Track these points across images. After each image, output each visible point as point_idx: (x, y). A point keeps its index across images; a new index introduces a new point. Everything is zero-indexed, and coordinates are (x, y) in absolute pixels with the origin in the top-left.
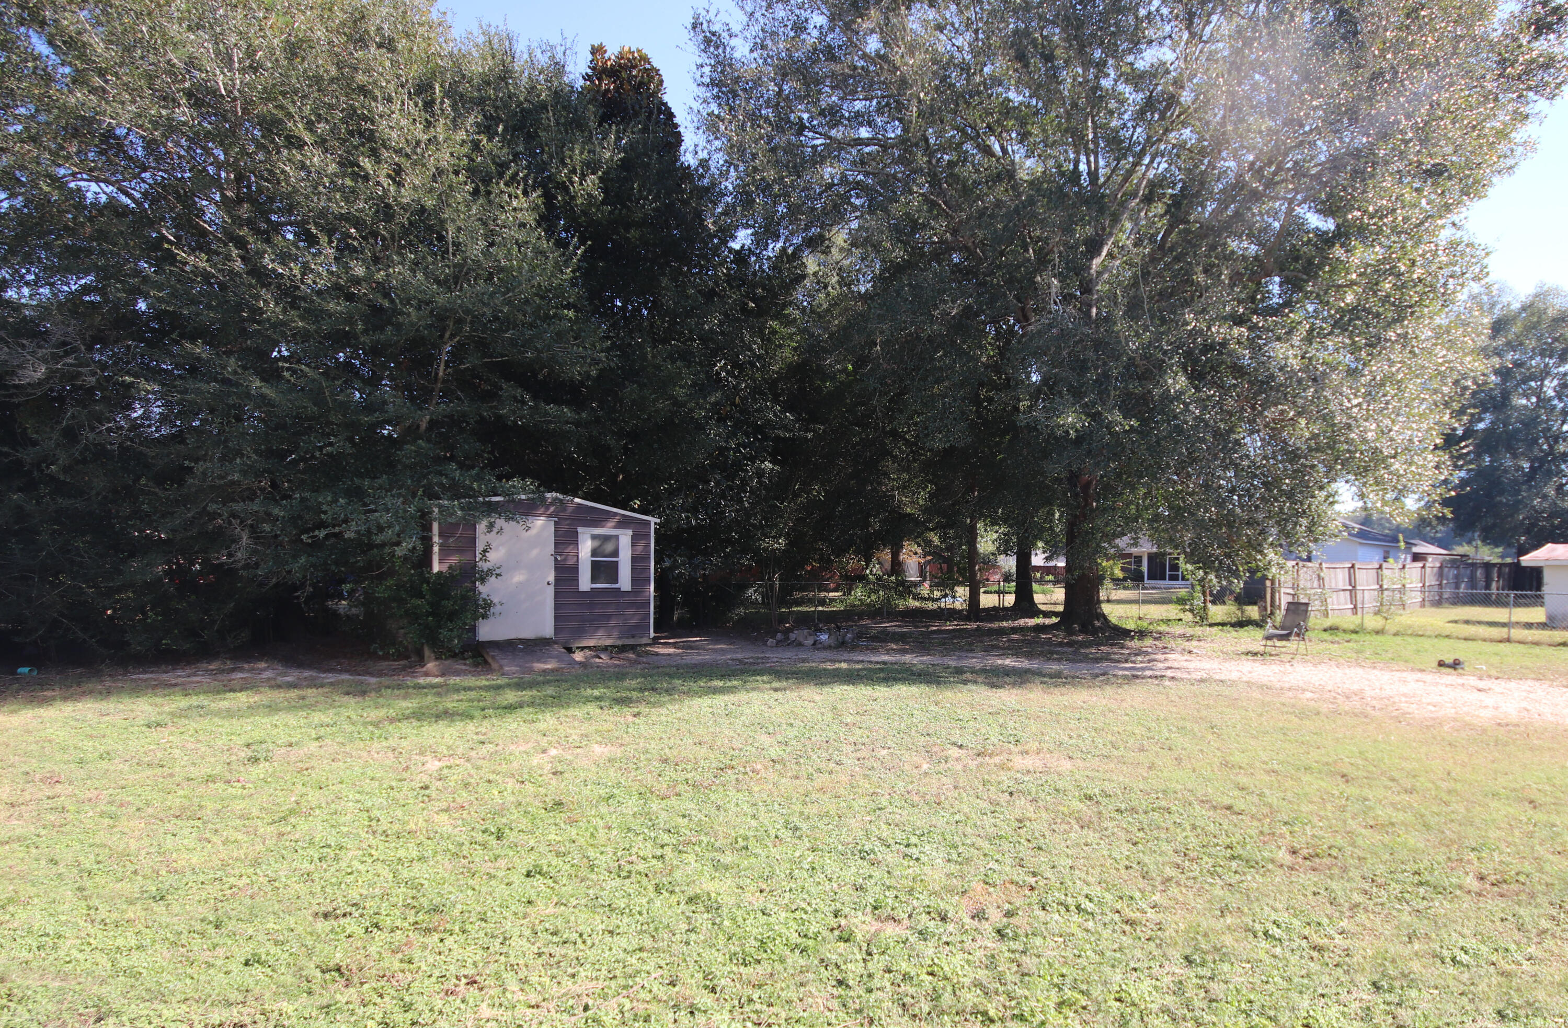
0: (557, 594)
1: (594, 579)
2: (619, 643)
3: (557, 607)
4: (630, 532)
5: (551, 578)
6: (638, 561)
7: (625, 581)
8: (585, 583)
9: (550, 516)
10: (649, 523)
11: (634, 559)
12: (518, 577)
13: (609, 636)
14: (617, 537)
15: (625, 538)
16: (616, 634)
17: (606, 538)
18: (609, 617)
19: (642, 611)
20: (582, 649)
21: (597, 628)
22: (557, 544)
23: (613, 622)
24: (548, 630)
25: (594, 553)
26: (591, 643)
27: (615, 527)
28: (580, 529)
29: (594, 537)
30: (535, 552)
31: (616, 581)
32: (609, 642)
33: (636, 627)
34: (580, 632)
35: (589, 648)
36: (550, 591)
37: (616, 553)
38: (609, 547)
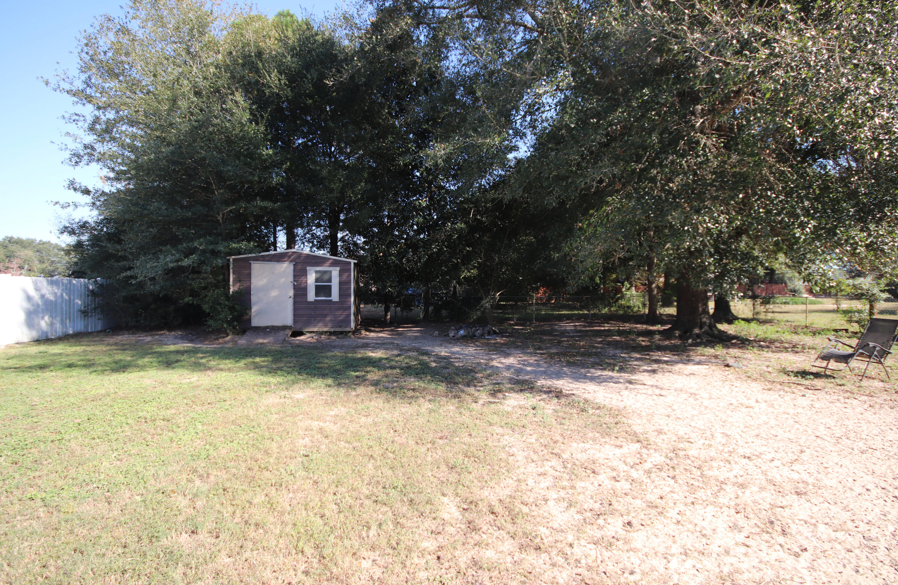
0: (295, 303)
1: (317, 295)
2: (332, 330)
3: (295, 309)
4: (338, 269)
5: (291, 293)
6: (343, 285)
7: (335, 296)
8: (311, 296)
9: (291, 261)
10: (350, 263)
11: (341, 283)
12: (274, 293)
13: (326, 326)
14: (331, 272)
15: (335, 272)
16: (330, 325)
17: (325, 272)
18: (325, 316)
19: (346, 313)
20: (311, 332)
21: (319, 322)
22: (295, 276)
23: (328, 319)
24: (288, 320)
25: (317, 280)
26: (316, 329)
27: (330, 266)
28: (308, 268)
29: (316, 272)
30: (283, 280)
31: (330, 295)
32: (325, 329)
33: (342, 321)
34: (308, 323)
35: (313, 332)
36: (291, 302)
37: (330, 280)
38: (326, 277)
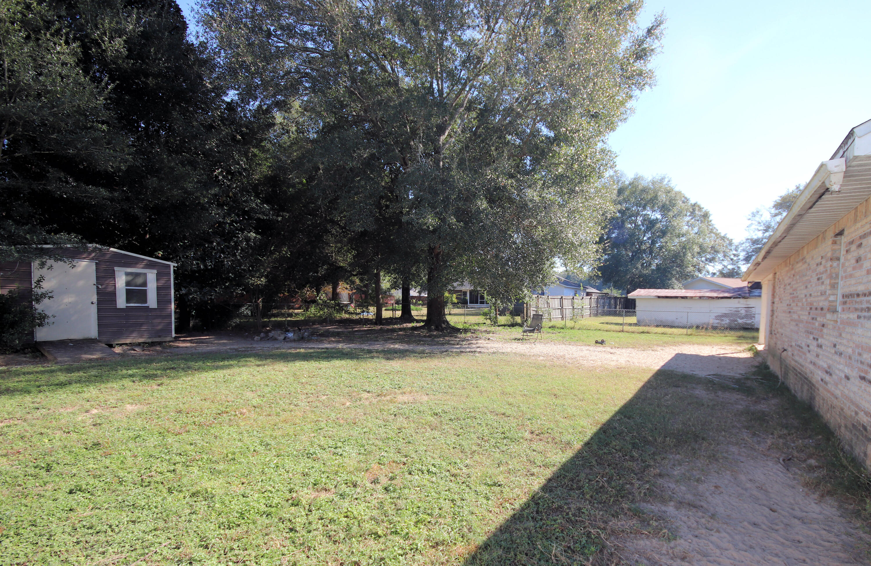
0: (99, 310)
1: (128, 300)
2: (150, 341)
3: (99, 318)
4: (155, 271)
5: (95, 298)
6: (161, 291)
7: (152, 301)
8: (121, 302)
9: (92, 259)
10: (169, 266)
11: (159, 289)
12: (68, 299)
13: (141, 337)
14: (145, 274)
15: (151, 276)
16: (146, 335)
17: (137, 275)
18: (142, 325)
19: (166, 321)
20: (121, 345)
21: (132, 332)
22: (98, 278)
23: (144, 328)
24: (93, 332)
25: (128, 284)
26: (128, 341)
27: (143, 268)
28: (116, 269)
29: (127, 274)
30: (81, 283)
31: (145, 301)
32: (141, 340)
33: (162, 330)
34: (119, 334)
35: (126, 344)
36: (94, 309)
37: (145, 284)
38: (140, 280)
